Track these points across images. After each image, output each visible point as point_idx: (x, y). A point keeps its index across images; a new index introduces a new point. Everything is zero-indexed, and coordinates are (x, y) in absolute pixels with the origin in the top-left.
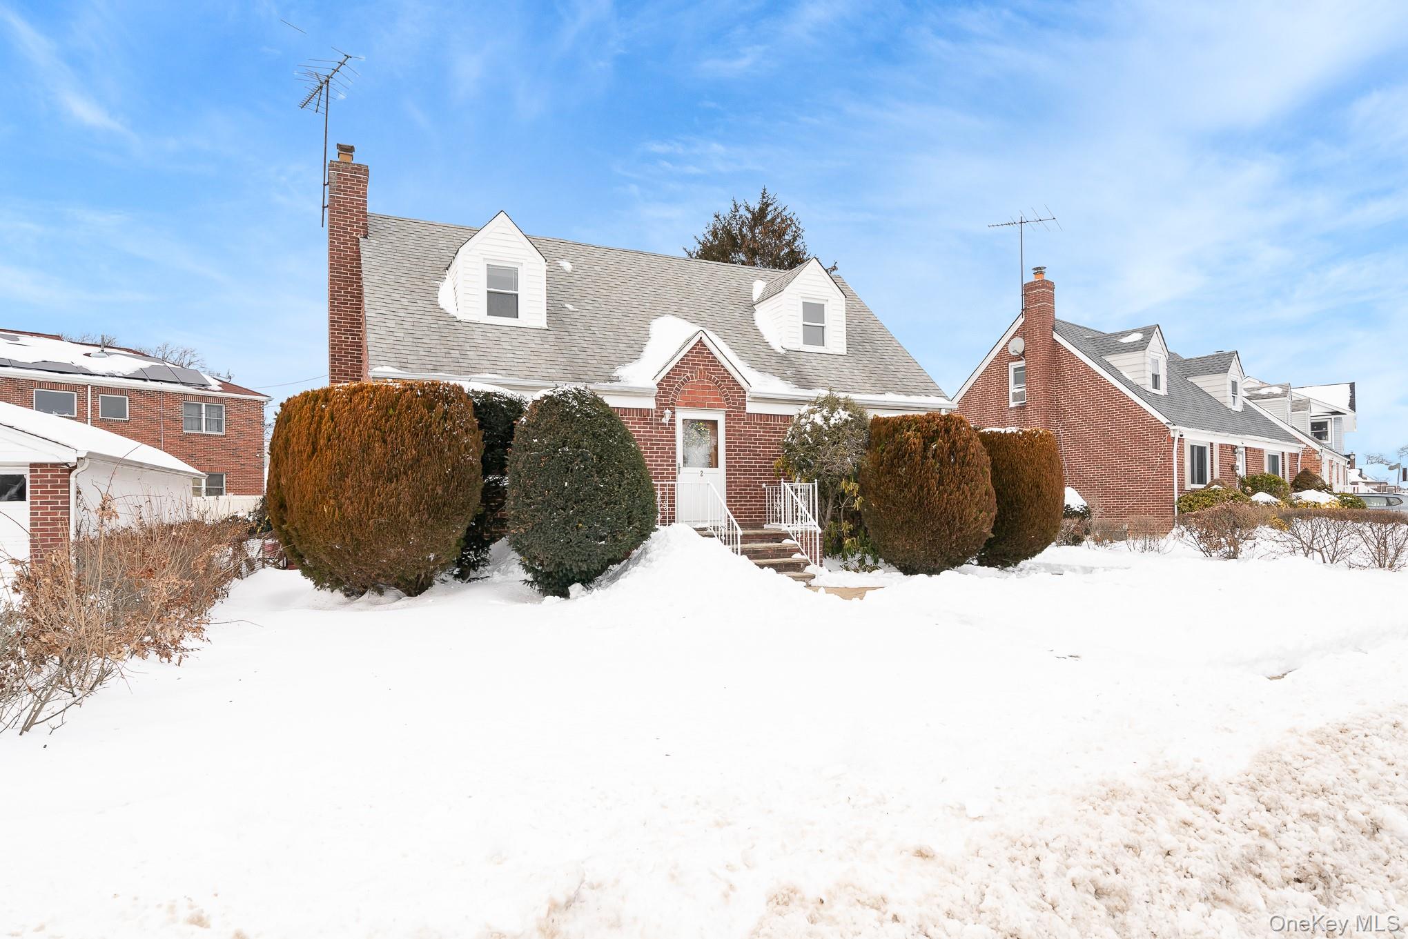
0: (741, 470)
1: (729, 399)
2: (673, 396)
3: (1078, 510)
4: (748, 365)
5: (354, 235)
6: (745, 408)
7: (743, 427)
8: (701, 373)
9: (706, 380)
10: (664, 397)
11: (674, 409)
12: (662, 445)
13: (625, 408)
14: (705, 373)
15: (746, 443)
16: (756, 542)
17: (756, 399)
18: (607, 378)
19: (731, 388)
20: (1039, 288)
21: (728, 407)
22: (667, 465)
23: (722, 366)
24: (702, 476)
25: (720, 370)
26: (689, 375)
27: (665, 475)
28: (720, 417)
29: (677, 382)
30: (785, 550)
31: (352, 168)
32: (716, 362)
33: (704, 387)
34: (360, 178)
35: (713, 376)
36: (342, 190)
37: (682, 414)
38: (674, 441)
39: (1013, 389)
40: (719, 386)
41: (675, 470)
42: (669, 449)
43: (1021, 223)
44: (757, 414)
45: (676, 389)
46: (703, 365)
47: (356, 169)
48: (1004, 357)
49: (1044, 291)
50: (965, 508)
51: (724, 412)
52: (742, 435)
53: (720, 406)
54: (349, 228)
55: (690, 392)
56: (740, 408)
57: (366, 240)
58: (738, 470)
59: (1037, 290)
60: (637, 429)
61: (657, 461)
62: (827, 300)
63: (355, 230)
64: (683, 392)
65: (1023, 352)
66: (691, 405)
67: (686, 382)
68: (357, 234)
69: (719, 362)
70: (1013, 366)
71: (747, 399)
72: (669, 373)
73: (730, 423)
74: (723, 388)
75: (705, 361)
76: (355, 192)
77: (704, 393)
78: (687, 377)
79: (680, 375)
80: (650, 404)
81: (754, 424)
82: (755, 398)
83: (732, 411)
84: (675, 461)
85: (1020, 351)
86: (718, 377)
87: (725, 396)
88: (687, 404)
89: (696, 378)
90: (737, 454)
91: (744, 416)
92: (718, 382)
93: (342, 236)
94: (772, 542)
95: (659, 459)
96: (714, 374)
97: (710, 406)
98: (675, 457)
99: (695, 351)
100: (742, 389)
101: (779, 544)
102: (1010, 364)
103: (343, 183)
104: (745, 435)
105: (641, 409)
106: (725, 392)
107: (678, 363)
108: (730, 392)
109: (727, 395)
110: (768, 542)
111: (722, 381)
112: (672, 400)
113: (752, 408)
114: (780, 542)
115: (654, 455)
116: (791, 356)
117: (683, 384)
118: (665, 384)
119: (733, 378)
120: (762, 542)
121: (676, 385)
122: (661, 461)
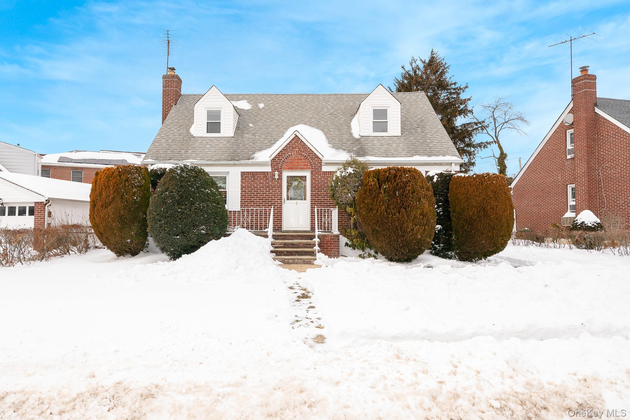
0: (318, 202)
1: (312, 165)
2: (281, 165)
3: (590, 225)
4: (332, 146)
5: (171, 104)
6: (321, 169)
7: (320, 179)
8: (296, 152)
9: (299, 156)
10: (276, 165)
11: (281, 171)
12: (275, 189)
13: (256, 172)
14: (299, 152)
15: (322, 187)
16: (298, 239)
17: (328, 164)
18: (248, 158)
19: (314, 159)
20: (582, 80)
21: (312, 169)
22: (277, 199)
23: (309, 148)
24: (297, 204)
25: (308, 150)
26: (290, 153)
27: (276, 204)
28: (307, 174)
29: (283, 158)
30: (310, 244)
31: (171, 77)
32: (305, 146)
33: (298, 159)
34: (174, 80)
35: (303, 153)
36: (167, 87)
37: (286, 174)
38: (282, 187)
39: (569, 147)
40: (306, 158)
41: (281, 201)
42: (278, 191)
43: (571, 40)
44: (329, 172)
45: (283, 161)
46: (298, 148)
47: (173, 77)
48: (562, 128)
49: (586, 82)
50: (404, 223)
51: (310, 171)
52: (319, 183)
53: (307, 168)
54: (169, 102)
55: (290, 162)
56: (319, 169)
57: (176, 106)
58: (317, 201)
59: (581, 82)
60: (262, 182)
61: (272, 197)
62: (389, 107)
63: (172, 102)
64: (287, 162)
65: (573, 123)
66: (291, 169)
67: (288, 157)
68: (172, 104)
69: (307, 146)
70: (570, 132)
71: (322, 164)
72: (279, 154)
73: (313, 177)
74: (309, 159)
75: (299, 146)
76: (172, 86)
77: (298, 163)
78: (289, 155)
79: (285, 154)
80: (269, 169)
81: (327, 177)
82: (326, 163)
83: (314, 171)
84: (282, 197)
85: (571, 123)
86: (306, 154)
87: (310, 163)
88: (288, 169)
89: (294, 155)
90: (316, 193)
91: (321, 173)
92: (306, 156)
93: (167, 105)
94: (308, 239)
95: (273, 196)
96: (304, 152)
97: (302, 169)
98: (281, 195)
99: (293, 141)
100: (320, 159)
101: (309, 241)
102: (568, 131)
103: (168, 83)
104: (321, 183)
105: (264, 172)
106: (310, 161)
107: (284, 148)
108: (313, 161)
109: (311, 163)
110: (306, 239)
111: (308, 156)
112: (280, 167)
113: (325, 169)
114: (312, 240)
115: (271, 194)
116: (362, 140)
117: (287, 158)
118: (277, 159)
119: (315, 153)
120: (302, 239)
121: (283, 159)
122: (274, 197)
